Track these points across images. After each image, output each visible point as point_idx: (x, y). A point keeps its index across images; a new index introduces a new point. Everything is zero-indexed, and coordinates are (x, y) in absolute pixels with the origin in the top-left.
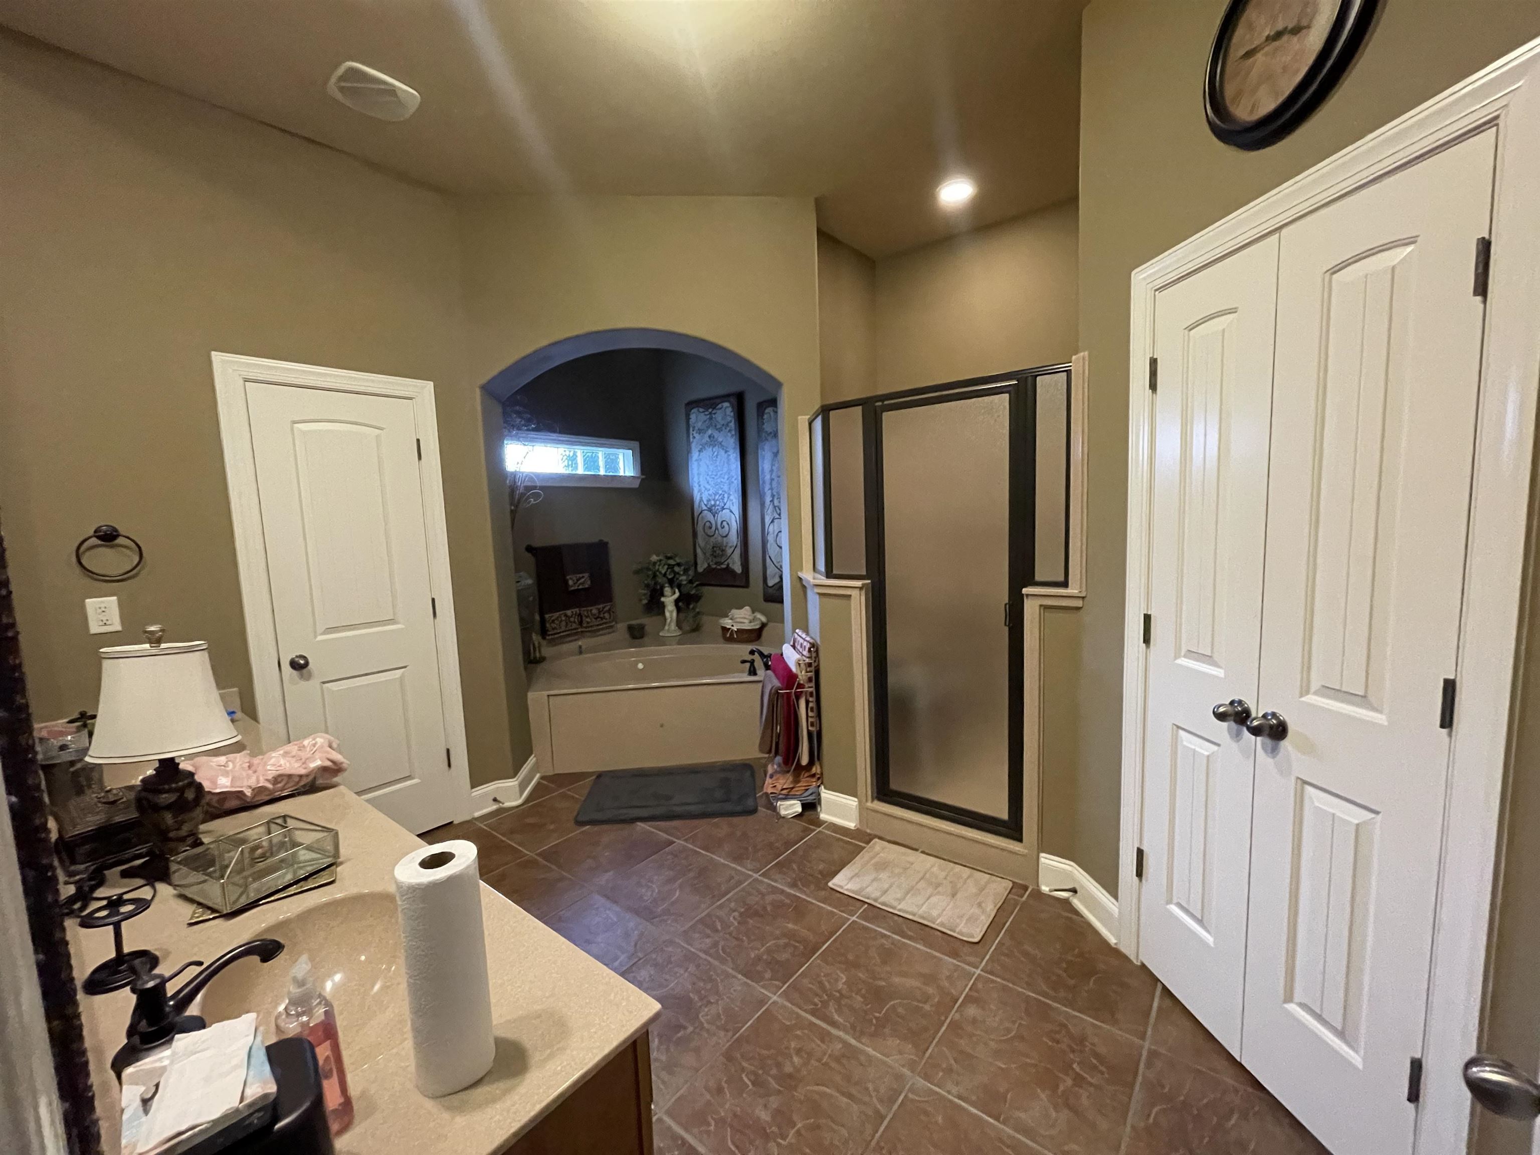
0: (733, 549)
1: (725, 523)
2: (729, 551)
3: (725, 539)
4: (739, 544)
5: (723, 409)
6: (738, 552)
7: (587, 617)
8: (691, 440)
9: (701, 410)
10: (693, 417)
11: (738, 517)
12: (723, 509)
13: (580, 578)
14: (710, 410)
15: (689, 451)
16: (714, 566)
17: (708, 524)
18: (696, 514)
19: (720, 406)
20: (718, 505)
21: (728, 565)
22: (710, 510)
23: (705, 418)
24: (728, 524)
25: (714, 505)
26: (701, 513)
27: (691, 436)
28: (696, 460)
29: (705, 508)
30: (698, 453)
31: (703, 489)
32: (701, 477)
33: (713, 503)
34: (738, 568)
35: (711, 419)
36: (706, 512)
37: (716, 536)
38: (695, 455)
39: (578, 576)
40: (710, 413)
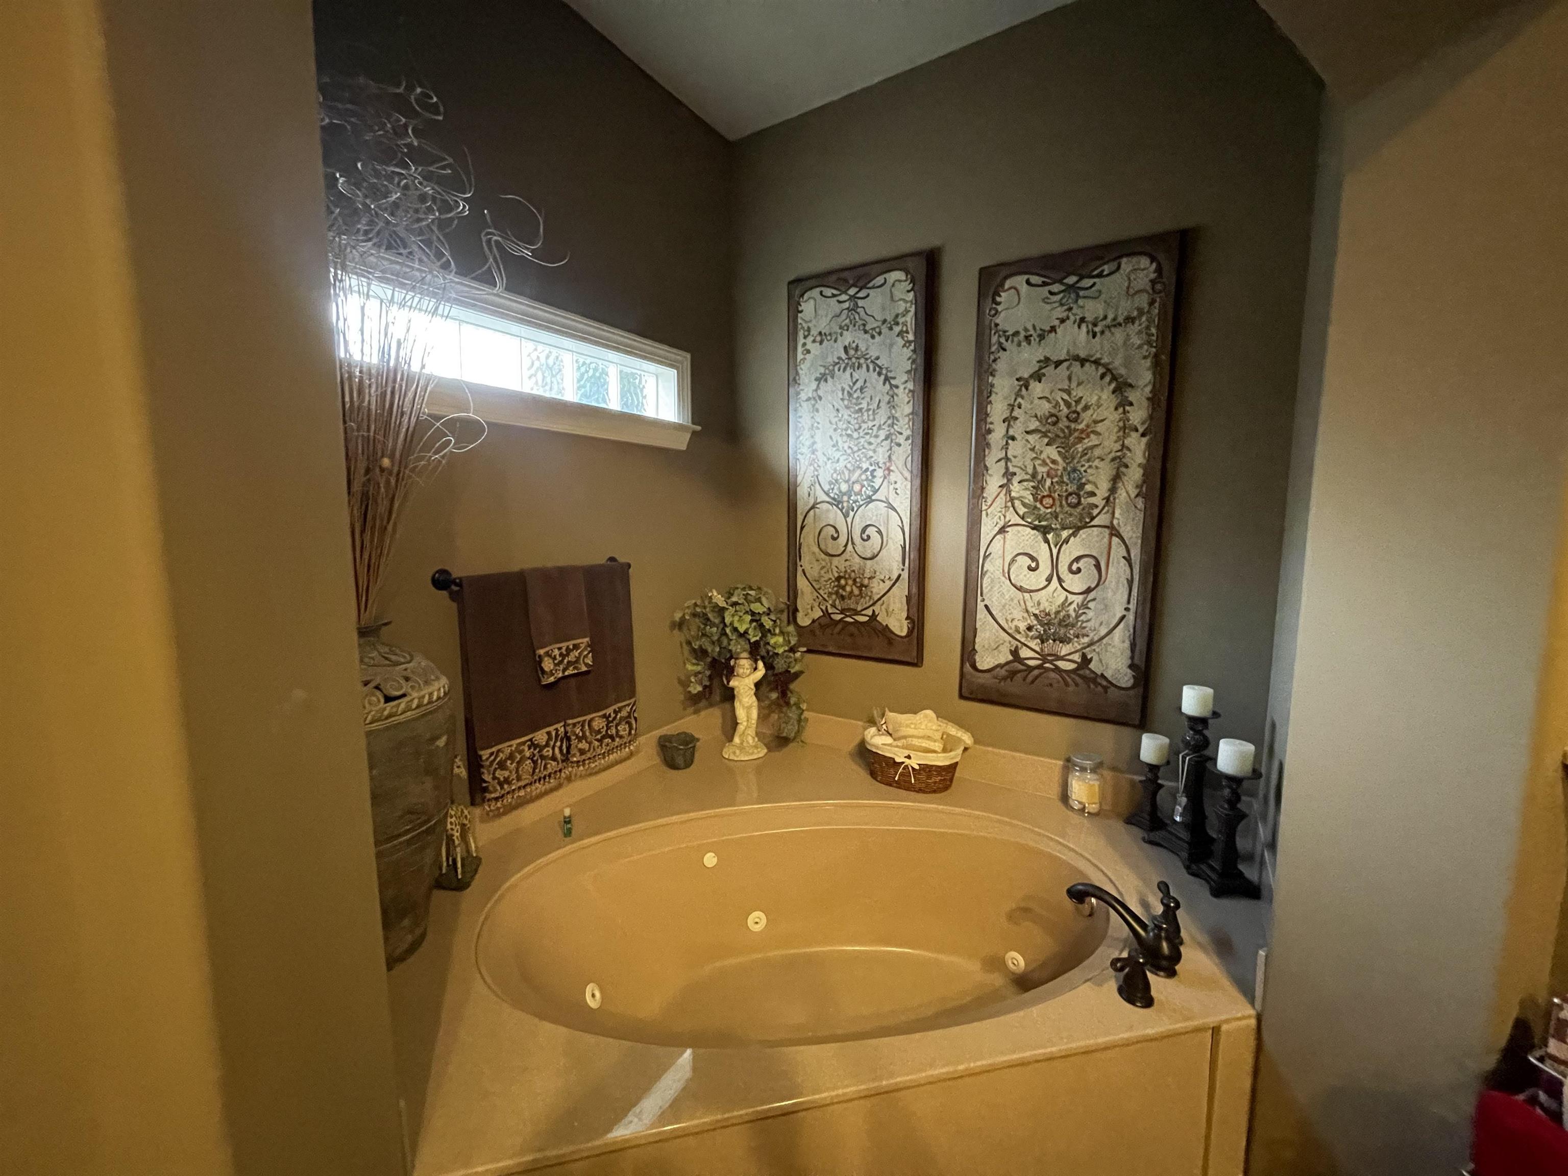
0: (888, 584)
1: (871, 531)
2: (878, 588)
3: (869, 562)
4: (905, 575)
5: (887, 288)
6: (901, 592)
7: (580, 739)
8: (800, 356)
9: (828, 292)
10: (807, 307)
11: (906, 521)
12: (870, 500)
13: (569, 651)
14: (852, 291)
15: (792, 380)
16: (838, 617)
17: (832, 531)
18: (801, 509)
19: (879, 280)
20: (859, 493)
21: (874, 616)
22: (837, 502)
23: (837, 308)
24: (880, 532)
25: (849, 493)
26: (813, 507)
27: (800, 349)
28: (809, 399)
29: (822, 497)
30: (814, 385)
31: (822, 459)
32: (818, 434)
33: (844, 487)
34: (898, 624)
35: (854, 309)
36: (825, 506)
37: (846, 556)
38: (807, 387)
39: (564, 645)
40: (853, 298)
